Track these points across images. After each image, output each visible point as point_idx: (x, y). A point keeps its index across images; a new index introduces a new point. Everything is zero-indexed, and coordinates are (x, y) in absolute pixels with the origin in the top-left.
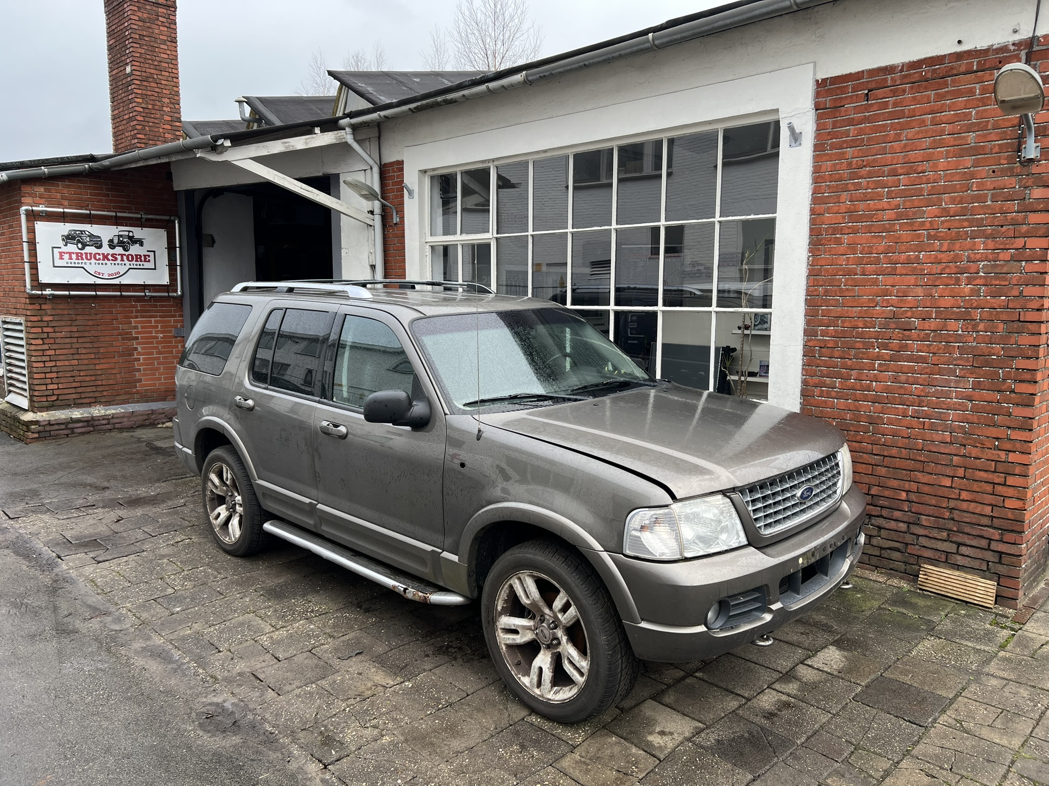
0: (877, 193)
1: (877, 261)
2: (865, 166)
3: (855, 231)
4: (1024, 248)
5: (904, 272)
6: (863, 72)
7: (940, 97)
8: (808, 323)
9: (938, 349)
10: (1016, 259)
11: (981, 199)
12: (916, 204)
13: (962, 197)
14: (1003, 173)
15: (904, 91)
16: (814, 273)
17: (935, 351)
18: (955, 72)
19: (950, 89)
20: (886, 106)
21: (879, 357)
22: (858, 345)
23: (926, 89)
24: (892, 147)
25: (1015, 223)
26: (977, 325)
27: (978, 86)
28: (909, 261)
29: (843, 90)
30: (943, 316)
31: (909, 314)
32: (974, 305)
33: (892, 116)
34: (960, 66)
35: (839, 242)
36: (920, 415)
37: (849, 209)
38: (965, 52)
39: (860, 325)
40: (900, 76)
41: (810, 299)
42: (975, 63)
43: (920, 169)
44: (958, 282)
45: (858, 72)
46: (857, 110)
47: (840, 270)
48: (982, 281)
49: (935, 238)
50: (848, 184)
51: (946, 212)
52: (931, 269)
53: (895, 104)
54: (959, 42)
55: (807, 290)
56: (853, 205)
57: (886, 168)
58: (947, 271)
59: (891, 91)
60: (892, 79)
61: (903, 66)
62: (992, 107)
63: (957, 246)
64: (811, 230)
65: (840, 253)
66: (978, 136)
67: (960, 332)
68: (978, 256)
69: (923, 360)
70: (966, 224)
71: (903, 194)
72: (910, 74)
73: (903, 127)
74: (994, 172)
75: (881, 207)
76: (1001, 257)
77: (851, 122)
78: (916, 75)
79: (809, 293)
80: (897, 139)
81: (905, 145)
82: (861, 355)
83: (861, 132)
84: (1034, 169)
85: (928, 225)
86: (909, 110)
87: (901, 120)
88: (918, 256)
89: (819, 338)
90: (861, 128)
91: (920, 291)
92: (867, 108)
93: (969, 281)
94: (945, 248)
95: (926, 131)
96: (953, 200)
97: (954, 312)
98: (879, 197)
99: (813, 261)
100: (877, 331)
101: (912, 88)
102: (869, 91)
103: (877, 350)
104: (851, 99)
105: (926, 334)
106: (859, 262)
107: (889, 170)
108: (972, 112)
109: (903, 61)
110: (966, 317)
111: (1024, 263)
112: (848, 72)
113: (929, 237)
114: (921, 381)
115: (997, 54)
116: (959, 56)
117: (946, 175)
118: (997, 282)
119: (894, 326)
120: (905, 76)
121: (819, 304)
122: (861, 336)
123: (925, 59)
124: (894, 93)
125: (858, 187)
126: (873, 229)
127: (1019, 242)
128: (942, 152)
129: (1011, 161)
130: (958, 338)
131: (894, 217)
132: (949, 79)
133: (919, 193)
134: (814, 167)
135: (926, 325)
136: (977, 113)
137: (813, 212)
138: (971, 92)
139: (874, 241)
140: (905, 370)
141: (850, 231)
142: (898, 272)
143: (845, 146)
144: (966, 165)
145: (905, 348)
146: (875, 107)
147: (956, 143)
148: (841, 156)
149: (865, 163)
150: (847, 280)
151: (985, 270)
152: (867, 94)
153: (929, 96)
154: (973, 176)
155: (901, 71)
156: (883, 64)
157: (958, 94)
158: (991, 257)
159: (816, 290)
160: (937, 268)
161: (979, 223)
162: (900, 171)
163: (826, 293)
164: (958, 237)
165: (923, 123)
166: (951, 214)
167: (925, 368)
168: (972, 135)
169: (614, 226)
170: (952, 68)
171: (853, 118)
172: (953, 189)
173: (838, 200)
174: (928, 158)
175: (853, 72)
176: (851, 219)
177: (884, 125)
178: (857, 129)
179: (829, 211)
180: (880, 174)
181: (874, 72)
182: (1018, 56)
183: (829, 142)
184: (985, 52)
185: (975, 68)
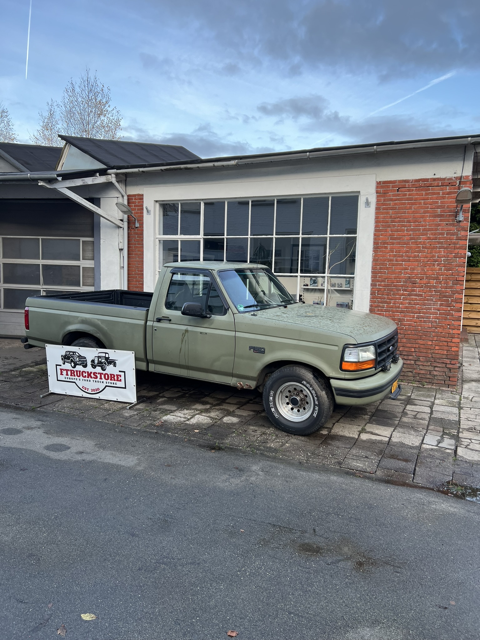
0: (403, 229)
1: (402, 256)
2: (397, 218)
3: (393, 243)
4: (458, 253)
5: (413, 261)
6: (396, 181)
7: (427, 194)
8: (372, 281)
9: (427, 291)
10: (455, 257)
11: (443, 234)
12: (418, 234)
13: (435, 233)
14: (451, 225)
15: (413, 190)
16: (375, 260)
17: (425, 292)
18: (433, 185)
19: (431, 191)
20: (405, 195)
21: (403, 295)
22: (394, 290)
23: (422, 190)
25: (454, 243)
26: (441, 281)
27: (441, 192)
28: (415, 256)
29: (388, 187)
30: (429, 278)
31: (415, 277)
32: (440, 274)
33: (408, 199)
34: (435, 183)
35: (386, 248)
36: (420, 317)
37: (390, 235)
38: (436, 178)
39: (395, 282)
40: (411, 184)
41: (374, 271)
42: (440, 182)
43: (419, 221)
44: (434, 265)
45: (394, 181)
46: (394, 195)
47: (387, 259)
48: (443, 265)
49: (425, 248)
50: (390, 224)
51: (429, 238)
52: (424, 260)
53: (409, 195)
54: (435, 174)
55: (372, 267)
56: (392, 233)
57: (406, 219)
58: (430, 261)
59: (408, 189)
60: (408, 185)
61: (412, 180)
62: (446, 200)
63: (434, 251)
64: (374, 243)
65: (387, 252)
66: (441, 210)
67: (435, 285)
68: (441, 256)
69: (421, 295)
70: (437, 243)
71: (412, 230)
72: (415, 184)
73: (413, 204)
74: (447, 224)
75: (404, 235)
76: (450, 256)
77: (391, 200)
78: (418, 185)
79: (373, 268)
80: (410, 208)
81: (414, 211)
82: (395, 294)
83: (396, 204)
84: (461, 224)
85: (422, 243)
86: (415, 198)
87: (412, 201)
88: (419, 255)
89: (377, 287)
90: (395, 203)
91: (419, 268)
92: (398, 195)
93: (438, 265)
94: (429, 252)
95: (422, 207)
96: (432, 234)
97: (433, 277)
98: (403, 230)
99: (375, 255)
100: (402, 284)
101: (416, 189)
102: (399, 188)
103: (402, 292)
104: (392, 191)
105: (422, 285)
106: (395, 256)
107: (407, 220)
108: (439, 201)
109: (412, 178)
110: (437, 278)
111: (458, 259)
112: (390, 180)
113: (423, 247)
114: (420, 304)
115: (449, 180)
116: (434, 180)
117: (429, 224)
118: (448, 266)
119: (409, 282)
120: (413, 185)
121: (377, 273)
122: (395, 286)
123: (421, 179)
124: (409, 191)
125: (394, 226)
126: (401, 243)
127: (457, 251)
128: (428, 215)
129: (453, 220)
130: (434, 287)
131: (409, 239)
132: (430, 187)
133: (419, 230)
134: (376, 217)
135: (422, 281)
136: (441, 201)
137: (375, 235)
138: (439, 193)
139: (401, 248)
140: (413, 299)
141: (391, 243)
142: (411, 261)
143: (389, 209)
144: (437, 221)
145: (414, 291)
146: (401, 195)
147: (433, 212)
148: (388, 213)
149: (397, 217)
150: (389, 263)
151: (444, 261)
152: (398, 190)
153: (423, 193)
154: (439, 225)
155: (412, 182)
156: (405, 179)
157: (433, 194)
158: (446, 256)
159: (376, 267)
160: (426, 259)
161: (441, 243)
162: (412, 221)
163: (381, 268)
164: (434, 248)
165: (420, 203)
166: (431, 239)
167: (422, 298)
168: (439, 210)
170: (431, 184)
171: (392, 198)
172: (432, 230)
173: (386, 231)
174: (422, 217)
175: (392, 180)
176: (392, 239)
177: (405, 203)
178: (394, 203)
179: (382, 235)
180: (404, 222)
181: (401, 181)
182: (456, 182)
183: (382, 207)
184: (444, 179)
185: (440, 185)
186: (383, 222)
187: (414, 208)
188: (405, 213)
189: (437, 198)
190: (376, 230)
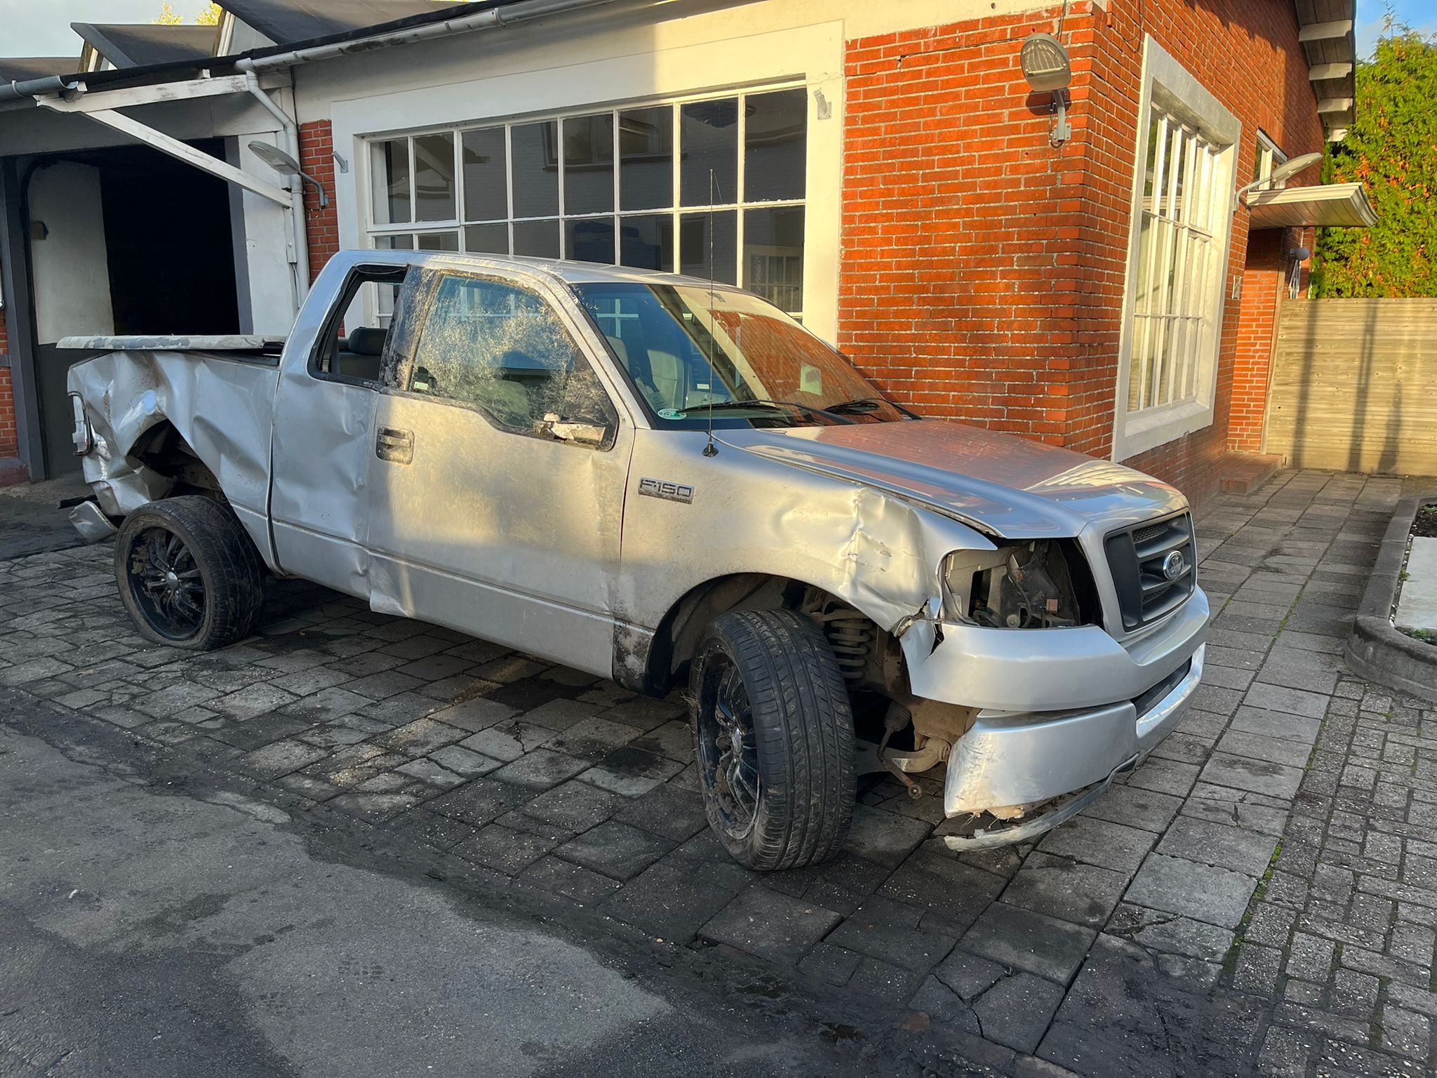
0: (912, 175)
2: (898, 144)
3: (889, 218)
5: (941, 265)
6: (894, 34)
7: (973, 67)
10: (1049, 249)
11: (1016, 183)
14: (1036, 154)
15: (937, 59)
18: (989, 39)
19: (983, 58)
20: (919, 75)
23: (960, 57)
24: (925, 123)
25: (1046, 209)
27: (1010, 56)
28: (945, 252)
29: (874, 54)
32: (1009, 302)
33: (926, 86)
34: (994, 32)
35: (873, 231)
38: (999, 17)
40: (934, 41)
42: (1009, 31)
43: (954, 149)
44: (993, 275)
45: (890, 34)
46: (889, 78)
48: (1016, 275)
49: (971, 226)
50: (881, 164)
51: (980, 198)
52: (968, 261)
53: (929, 74)
54: (993, 6)
55: (841, 289)
56: (888, 189)
57: (920, 147)
58: (983, 263)
59: (924, 58)
60: (925, 43)
61: (937, 29)
63: (992, 236)
64: (844, 218)
65: (875, 244)
66: (1011, 111)
67: (996, 331)
68: (1012, 247)
70: (1000, 211)
71: (937, 176)
72: (943, 40)
73: (936, 99)
74: (1027, 153)
75: (916, 190)
76: (1034, 248)
77: (884, 92)
78: (950, 41)
79: (842, 292)
80: (932, 112)
81: (940, 120)
83: (893, 104)
84: (1063, 150)
85: (963, 212)
86: (942, 81)
87: (935, 92)
88: (954, 248)
90: (894, 99)
91: (956, 285)
92: (901, 76)
93: (1004, 275)
94: (980, 239)
95: (961, 106)
96: (987, 185)
97: (990, 309)
99: (846, 253)
100: (913, 334)
101: (946, 55)
102: (902, 57)
104: (883, 66)
107: (923, 149)
108: (1004, 86)
109: (936, 24)
110: (1001, 314)
111: (1056, 254)
112: (880, 34)
113: (965, 226)
115: (1031, 20)
116: (990, 22)
117: (980, 156)
119: (931, 327)
120: (939, 41)
121: (853, 304)
122: (897, 339)
123: (959, 24)
124: (928, 60)
125: (891, 168)
126: (909, 217)
128: (976, 131)
129: (1043, 141)
131: (930, 203)
132: (983, 46)
133: (955, 175)
134: (846, 144)
135: (963, 324)
136: (1011, 86)
137: (845, 196)
139: (910, 230)
141: (885, 217)
142: (934, 266)
143: (878, 119)
144: (1000, 146)
146: (909, 76)
147: (990, 120)
148: (876, 131)
149: (898, 141)
150: (882, 275)
151: (1019, 262)
152: (900, 60)
153: (962, 66)
154: (1006, 157)
155: (935, 35)
156: (916, 27)
157: (990, 64)
158: (1024, 247)
159: (850, 288)
160: (972, 260)
161: (1012, 210)
162: (935, 150)
163: (861, 291)
165: (956, 96)
166: (986, 200)
168: (1006, 112)
169: (617, 212)
170: (985, 35)
171: (886, 88)
172: (987, 172)
173: (871, 181)
174: (962, 136)
175: (885, 34)
176: (887, 205)
177: (918, 98)
178: (887, 101)
179: (862, 195)
180: (914, 153)
181: (905, 36)
182: (1050, 25)
183: (861, 114)
184: (1019, 18)
185: (1008, 37)
186: (864, 157)
187: (940, 111)
188: (916, 126)
189: (1001, 76)
190: (847, 183)
